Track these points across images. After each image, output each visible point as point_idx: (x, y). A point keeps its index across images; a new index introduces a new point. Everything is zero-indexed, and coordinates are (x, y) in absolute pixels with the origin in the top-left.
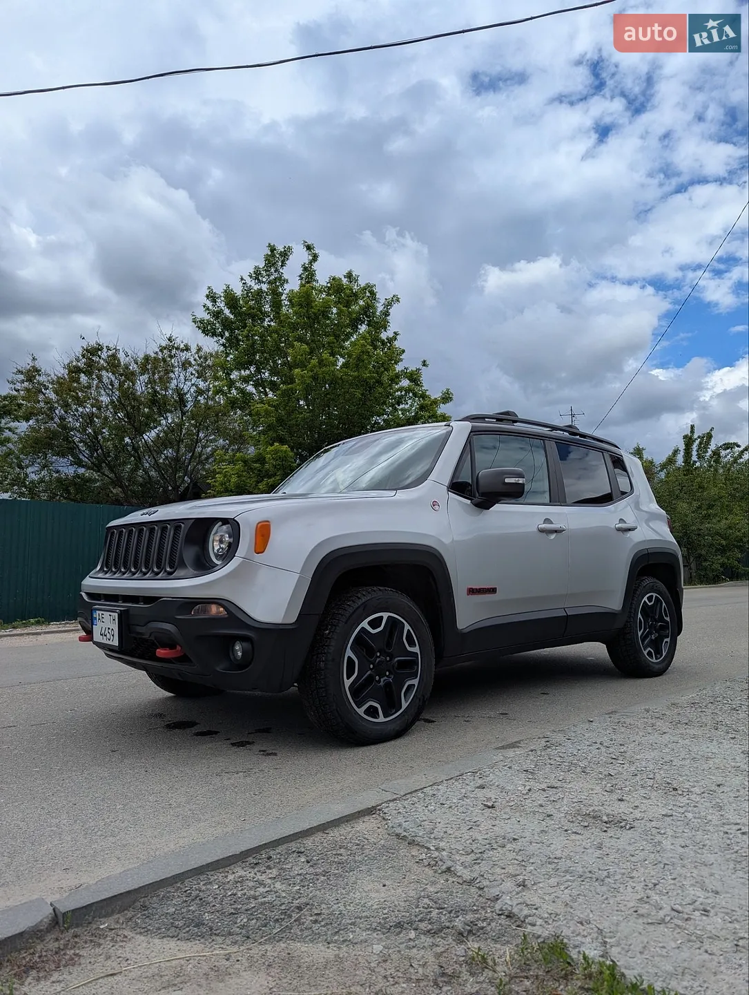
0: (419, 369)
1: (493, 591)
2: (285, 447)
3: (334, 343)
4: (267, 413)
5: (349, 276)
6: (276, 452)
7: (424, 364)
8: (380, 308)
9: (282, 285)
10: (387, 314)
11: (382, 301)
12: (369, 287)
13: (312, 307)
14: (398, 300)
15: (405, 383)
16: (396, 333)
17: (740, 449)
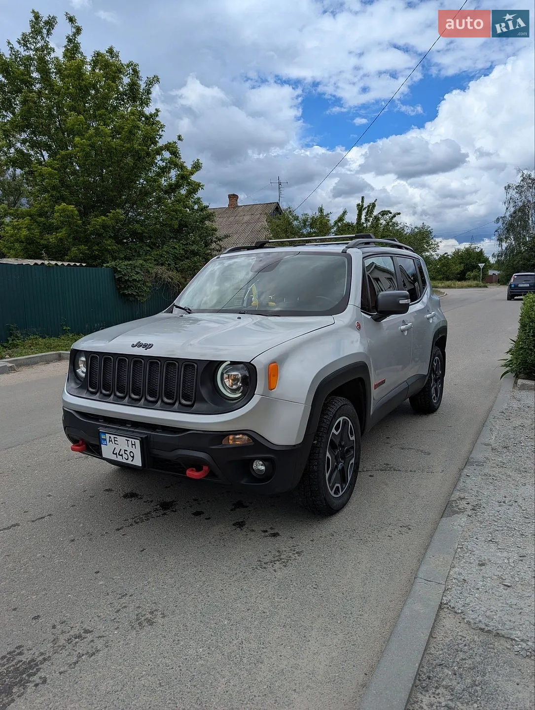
0: (175, 143)
1: (383, 382)
2: (71, 207)
3: (105, 115)
4: (51, 175)
5: (110, 51)
6: (64, 210)
7: (180, 138)
8: (142, 85)
9: (49, 53)
10: (148, 92)
11: (144, 79)
12: (132, 65)
13: (83, 80)
14: (158, 80)
15: (167, 155)
16: (157, 110)
17: (392, 215)
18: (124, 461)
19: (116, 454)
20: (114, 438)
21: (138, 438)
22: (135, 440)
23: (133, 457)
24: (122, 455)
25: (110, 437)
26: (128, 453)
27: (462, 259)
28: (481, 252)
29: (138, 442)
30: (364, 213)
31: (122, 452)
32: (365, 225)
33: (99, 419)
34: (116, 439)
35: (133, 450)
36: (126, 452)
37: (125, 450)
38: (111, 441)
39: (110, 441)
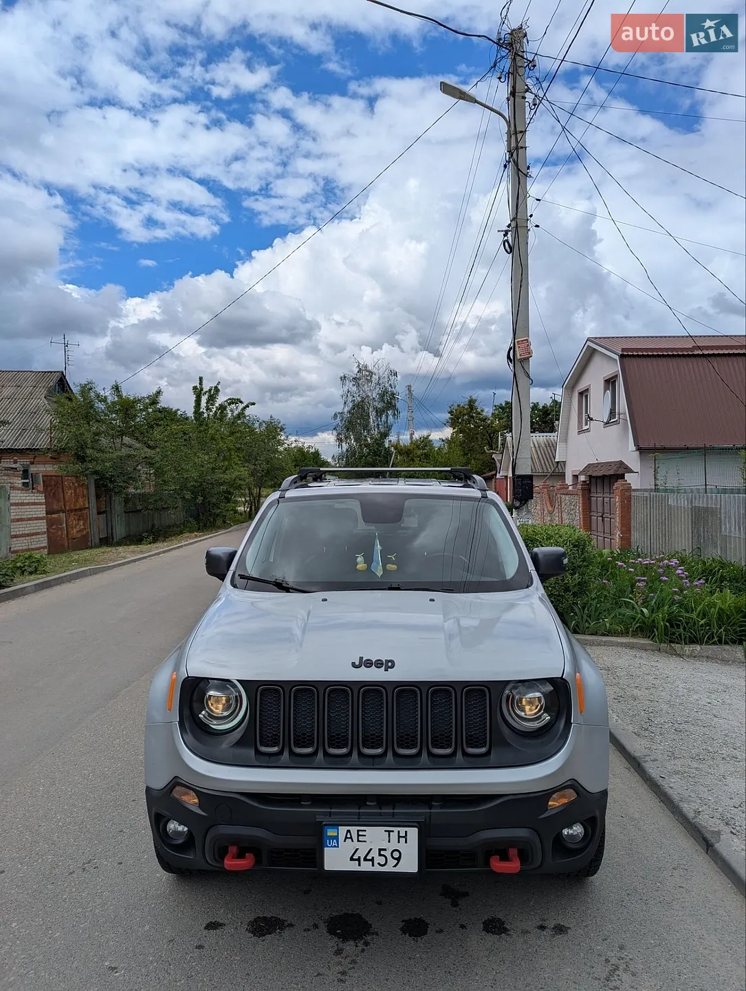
17: (243, 405)
18: (377, 868)
19: (359, 859)
20: (358, 831)
21: (415, 824)
22: (407, 829)
23: (398, 859)
24: (372, 860)
25: (348, 831)
26: (388, 854)
27: (296, 461)
28: (317, 454)
29: (413, 833)
30: (204, 399)
31: (374, 854)
32: (205, 415)
33: (299, 801)
34: (360, 833)
35: (401, 846)
36: (382, 852)
37: (380, 850)
38: (351, 838)
39: (346, 838)
